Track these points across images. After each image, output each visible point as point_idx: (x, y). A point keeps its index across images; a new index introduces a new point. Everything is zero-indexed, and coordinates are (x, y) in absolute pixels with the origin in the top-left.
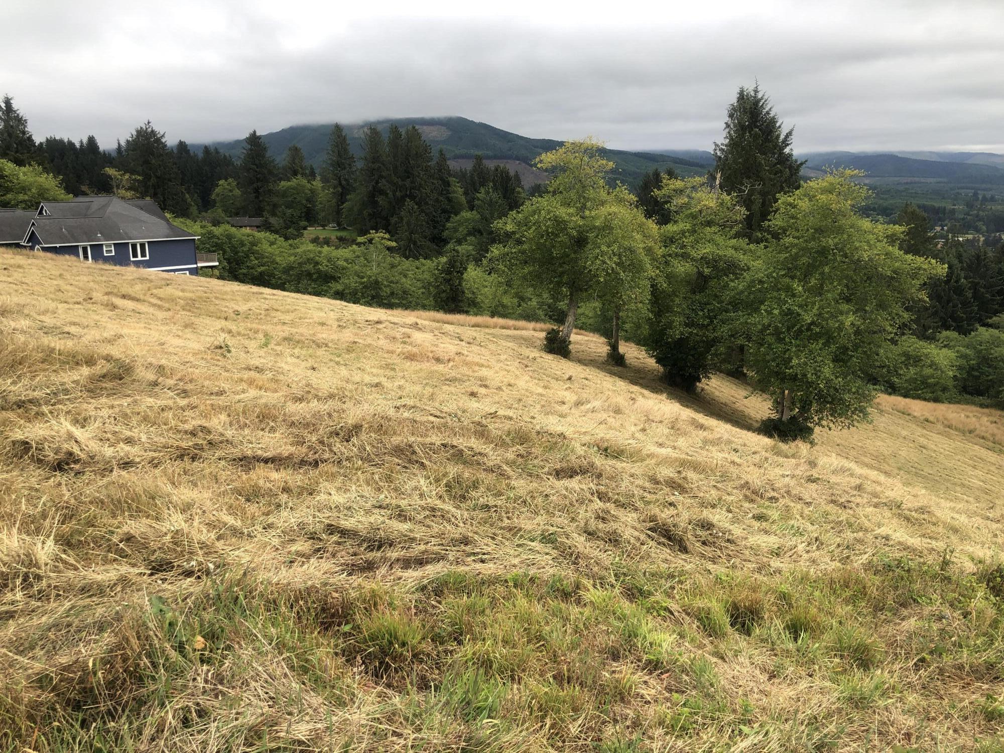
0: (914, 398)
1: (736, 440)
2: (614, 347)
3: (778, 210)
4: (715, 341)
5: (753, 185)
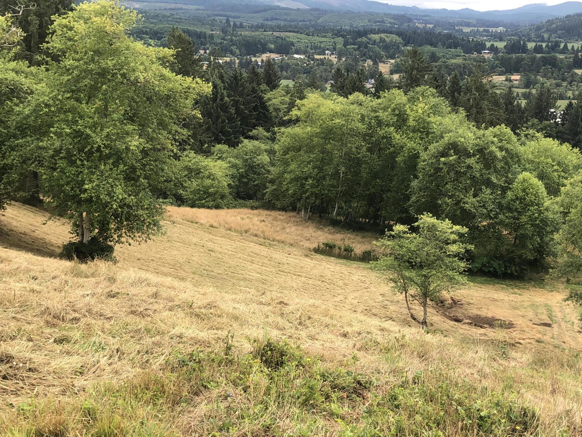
0: (199, 207)
1: (35, 268)
3: (55, 31)
4: (5, 169)
5: (27, 6)
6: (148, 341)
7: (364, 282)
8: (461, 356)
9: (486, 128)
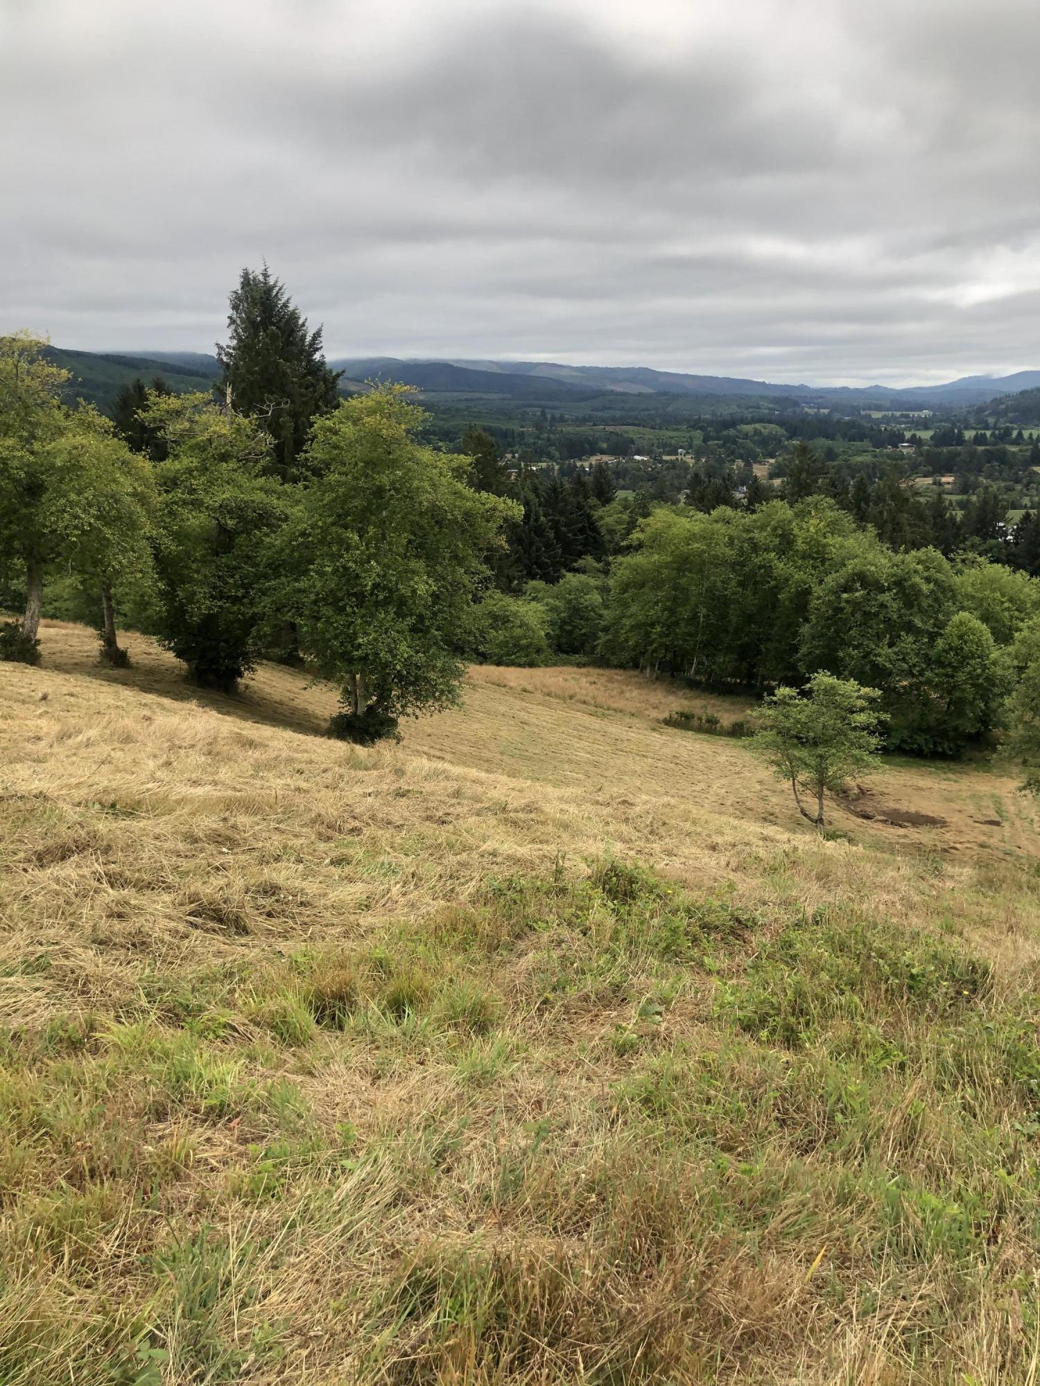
0: (508, 665)
1: (300, 755)
2: (110, 641)
3: (315, 437)
4: (254, 619)
5: (278, 404)
6: (451, 859)
7: (732, 764)
8: (876, 875)
9: (906, 552)
